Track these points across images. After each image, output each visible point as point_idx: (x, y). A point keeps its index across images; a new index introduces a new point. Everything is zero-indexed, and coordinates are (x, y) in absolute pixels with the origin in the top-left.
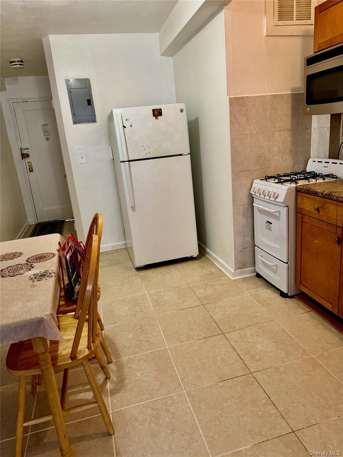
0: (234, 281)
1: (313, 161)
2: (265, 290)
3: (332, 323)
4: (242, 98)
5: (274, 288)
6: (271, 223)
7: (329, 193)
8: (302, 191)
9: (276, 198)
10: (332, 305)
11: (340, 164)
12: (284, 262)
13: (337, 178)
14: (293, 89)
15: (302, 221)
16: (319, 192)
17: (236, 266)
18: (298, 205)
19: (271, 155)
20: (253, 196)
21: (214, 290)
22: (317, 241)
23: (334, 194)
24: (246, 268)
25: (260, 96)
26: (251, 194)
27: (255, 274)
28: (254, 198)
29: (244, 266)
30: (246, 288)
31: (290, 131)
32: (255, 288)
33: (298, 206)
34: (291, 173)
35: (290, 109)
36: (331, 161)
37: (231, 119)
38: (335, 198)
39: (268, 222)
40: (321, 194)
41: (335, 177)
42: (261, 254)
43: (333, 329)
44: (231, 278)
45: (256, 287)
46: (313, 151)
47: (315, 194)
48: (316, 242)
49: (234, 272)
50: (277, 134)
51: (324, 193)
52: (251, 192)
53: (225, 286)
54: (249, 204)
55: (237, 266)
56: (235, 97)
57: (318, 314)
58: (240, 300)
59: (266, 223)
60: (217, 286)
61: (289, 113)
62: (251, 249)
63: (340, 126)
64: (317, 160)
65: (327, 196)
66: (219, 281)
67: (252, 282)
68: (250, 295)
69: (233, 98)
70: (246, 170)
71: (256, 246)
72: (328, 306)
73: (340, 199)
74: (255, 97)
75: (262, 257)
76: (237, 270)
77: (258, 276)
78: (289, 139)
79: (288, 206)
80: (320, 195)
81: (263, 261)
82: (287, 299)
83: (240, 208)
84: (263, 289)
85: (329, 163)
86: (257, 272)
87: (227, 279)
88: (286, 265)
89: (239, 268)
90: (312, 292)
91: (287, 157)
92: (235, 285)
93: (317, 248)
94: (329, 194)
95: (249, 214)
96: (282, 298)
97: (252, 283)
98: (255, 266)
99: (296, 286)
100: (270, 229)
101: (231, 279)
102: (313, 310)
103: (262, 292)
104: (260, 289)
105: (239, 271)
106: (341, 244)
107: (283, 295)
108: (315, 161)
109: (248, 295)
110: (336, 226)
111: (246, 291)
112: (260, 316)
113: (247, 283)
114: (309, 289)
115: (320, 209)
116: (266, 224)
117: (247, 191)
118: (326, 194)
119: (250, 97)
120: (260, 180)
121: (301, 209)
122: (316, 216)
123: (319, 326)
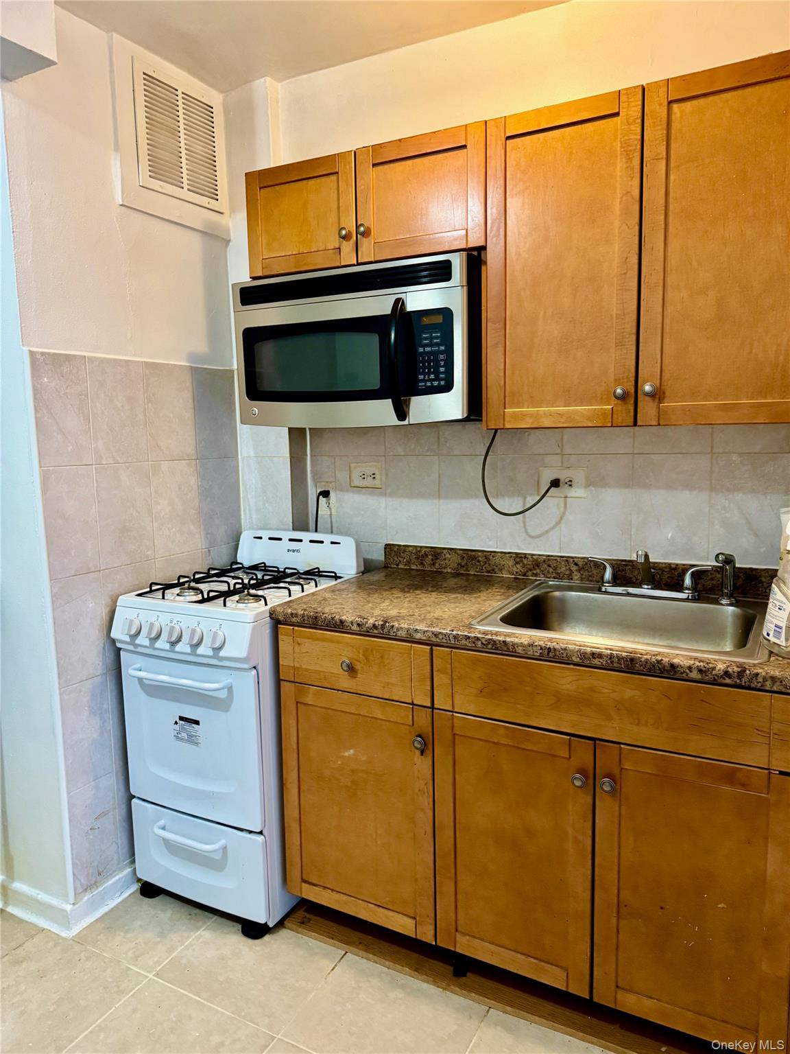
0: (80, 939)
1: (255, 538)
2: (194, 935)
3: (416, 970)
4: (68, 358)
5: (216, 917)
6: (197, 723)
7: (381, 623)
8: (294, 620)
9: (220, 648)
10: (415, 918)
11: (332, 543)
12: (251, 832)
13: (336, 577)
14: (192, 357)
15: (297, 702)
16: (352, 623)
17: (79, 885)
18: (280, 659)
19: (155, 525)
20: (118, 645)
21: (23, 1013)
22: (352, 752)
23: (396, 625)
24: (108, 881)
25: (115, 360)
26: (113, 641)
27: (136, 886)
28: (121, 652)
29: (100, 874)
30: (130, 954)
31: (194, 462)
32: (159, 939)
33: (281, 663)
34: (209, 569)
35: (190, 404)
36: (306, 536)
37: (39, 415)
38: (402, 634)
39: (181, 718)
40: (358, 625)
41: (333, 575)
42: (162, 822)
43: (425, 986)
44: (63, 934)
45: (162, 935)
46: (247, 511)
47: (338, 626)
48: (346, 754)
49: (71, 911)
50: (165, 466)
51: (366, 623)
52: (113, 635)
53: (55, 977)
54: (105, 672)
55: (82, 885)
56: (49, 354)
57: (371, 956)
58: (134, 1011)
59: (176, 723)
60: (22, 988)
61: (188, 414)
62: (118, 813)
63: (306, 455)
64: (266, 534)
65: (375, 631)
66: (24, 965)
67: (138, 923)
68: (157, 975)
69: (42, 354)
70: (93, 569)
71: (134, 797)
72: (400, 924)
73: (418, 636)
74: (103, 360)
75: (163, 828)
76: (82, 899)
77: (149, 890)
78: (193, 481)
79: (255, 667)
80: (355, 628)
81: (165, 841)
82: (267, 938)
83: (80, 691)
84: (186, 934)
85: (301, 541)
86: (139, 880)
87: (51, 944)
88: (260, 838)
89: (86, 890)
90: (346, 898)
91: (192, 527)
92: (88, 958)
93: (353, 771)
94: (383, 626)
95: (109, 703)
96: (250, 941)
97: (141, 926)
98: (133, 861)
99: (289, 892)
100: (192, 739)
101: (65, 939)
102: (351, 948)
103: (187, 948)
104: (174, 937)
105: (88, 899)
106: (429, 752)
107: (253, 930)
108: (261, 538)
109: (151, 976)
110: (413, 704)
111: (136, 966)
112: (228, 1042)
113: (127, 931)
114: (333, 890)
115: (358, 666)
116: (177, 727)
117: (97, 632)
118: (374, 625)
119: (91, 360)
120: (139, 595)
121: (295, 668)
122: (345, 682)
123: (392, 995)
